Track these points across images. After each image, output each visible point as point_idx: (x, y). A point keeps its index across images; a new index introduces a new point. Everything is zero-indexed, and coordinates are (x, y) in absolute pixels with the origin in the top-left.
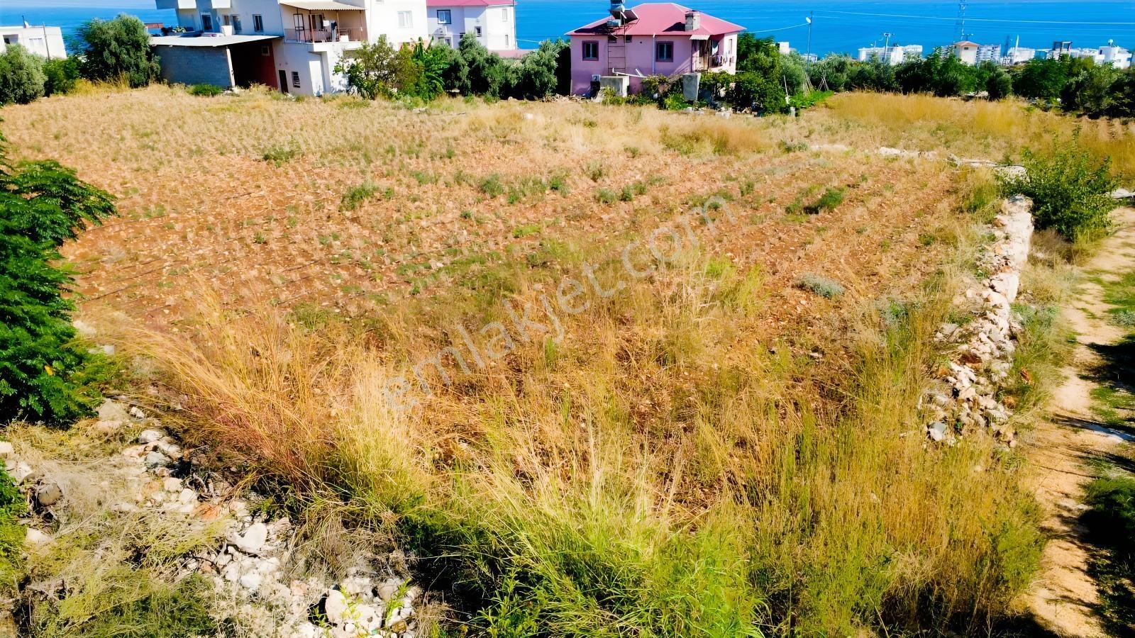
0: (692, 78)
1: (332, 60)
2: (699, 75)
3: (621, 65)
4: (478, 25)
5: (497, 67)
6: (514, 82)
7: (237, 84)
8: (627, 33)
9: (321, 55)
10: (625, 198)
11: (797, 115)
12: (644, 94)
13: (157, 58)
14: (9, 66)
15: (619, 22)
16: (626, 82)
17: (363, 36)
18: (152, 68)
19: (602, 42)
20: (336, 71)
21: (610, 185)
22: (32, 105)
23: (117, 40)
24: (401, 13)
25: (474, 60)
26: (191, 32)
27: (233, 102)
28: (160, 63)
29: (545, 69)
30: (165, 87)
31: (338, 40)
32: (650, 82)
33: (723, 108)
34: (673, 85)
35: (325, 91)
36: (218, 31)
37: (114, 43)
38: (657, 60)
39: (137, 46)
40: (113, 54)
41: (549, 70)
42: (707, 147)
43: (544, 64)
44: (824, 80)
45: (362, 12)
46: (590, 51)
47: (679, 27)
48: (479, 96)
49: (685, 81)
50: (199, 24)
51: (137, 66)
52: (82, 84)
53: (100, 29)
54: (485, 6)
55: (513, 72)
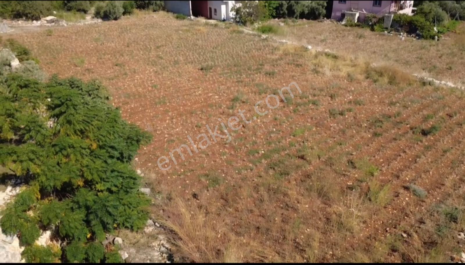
0: (389, 17)
1: (231, 6)
2: (393, 15)
3: (356, 7)
6: (306, 12)
7: (192, 14)
9: (226, 3)
11: (438, 40)
12: (363, 22)
16: (357, 15)
18: (161, 4)
20: (232, 10)
27: (190, 24)
29: (321, 7)
30: (165, 13)
32: (369, 17)
33: (402, 33)
34: (380, 19)
35: (226, 18)
38: (373, 5)
41: (323, 7)
44: (458, 15)
48: (290, 19)
49: (385, 18)
51: (156, 3)
52: (136, 11)
55: (306, 7)
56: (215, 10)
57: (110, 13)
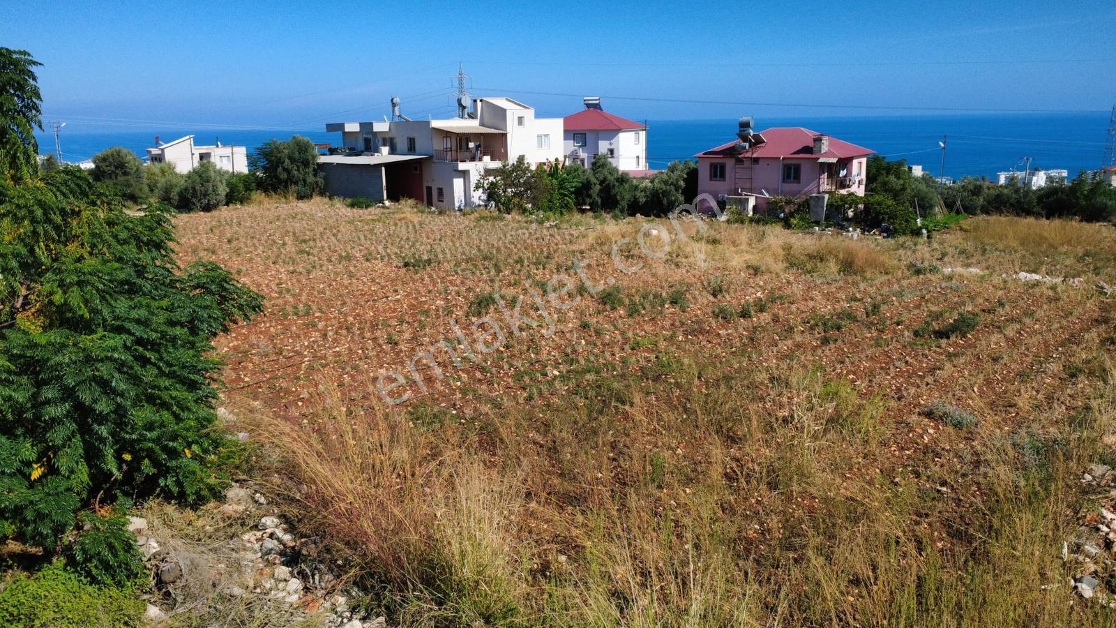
0: (819, 199)
1: (474, 178)
2: (827, 196)
3: (748, 186)
4: (612, 147)
5: (627, 186)
6: (643, 200)
7: (388, 198)
8: (754, 156)
9: (465, 174)
10: (745, 314)
11: (929, 237)
12: (768, 214)
13: (322, 174)
14: (198, 180)
15: (747, 145)
16: (752, 202)
17: (504, 156)
18: (317, 183)
19: (730, 163)
20: (477, 187)
21: (730, 301)
22: (215, 213)
23: (290, 158)
24: (539, 136)
25: (605, 179)
26: (354, 152)
27: (383, 213)
28: (325, 178)
29: (672, 187)
30: (326, 200)
31: (480, 160)
32: (776, 203)
33: (851, 229)
34: (800, 205)
35: (465, 206)
36: (377, 150)
37: (287, 161)
38: (784, 181)
39: (306, 163)
40: (284, 169)
41: (677, 190)
42: (833, 267)
43: (672, 184)
44: (958, 203)
45: (504, 135)
46: (718, 172)
47: (807, 150)
48: (608, 213)
49: (812, 203)
50: (361, 145)
51: (305, 181)
52: (257, 195)
53: (277, 148)
54: (619, 130)
55: (642, 191)
56: (440, 191)
57: (194, 194)
